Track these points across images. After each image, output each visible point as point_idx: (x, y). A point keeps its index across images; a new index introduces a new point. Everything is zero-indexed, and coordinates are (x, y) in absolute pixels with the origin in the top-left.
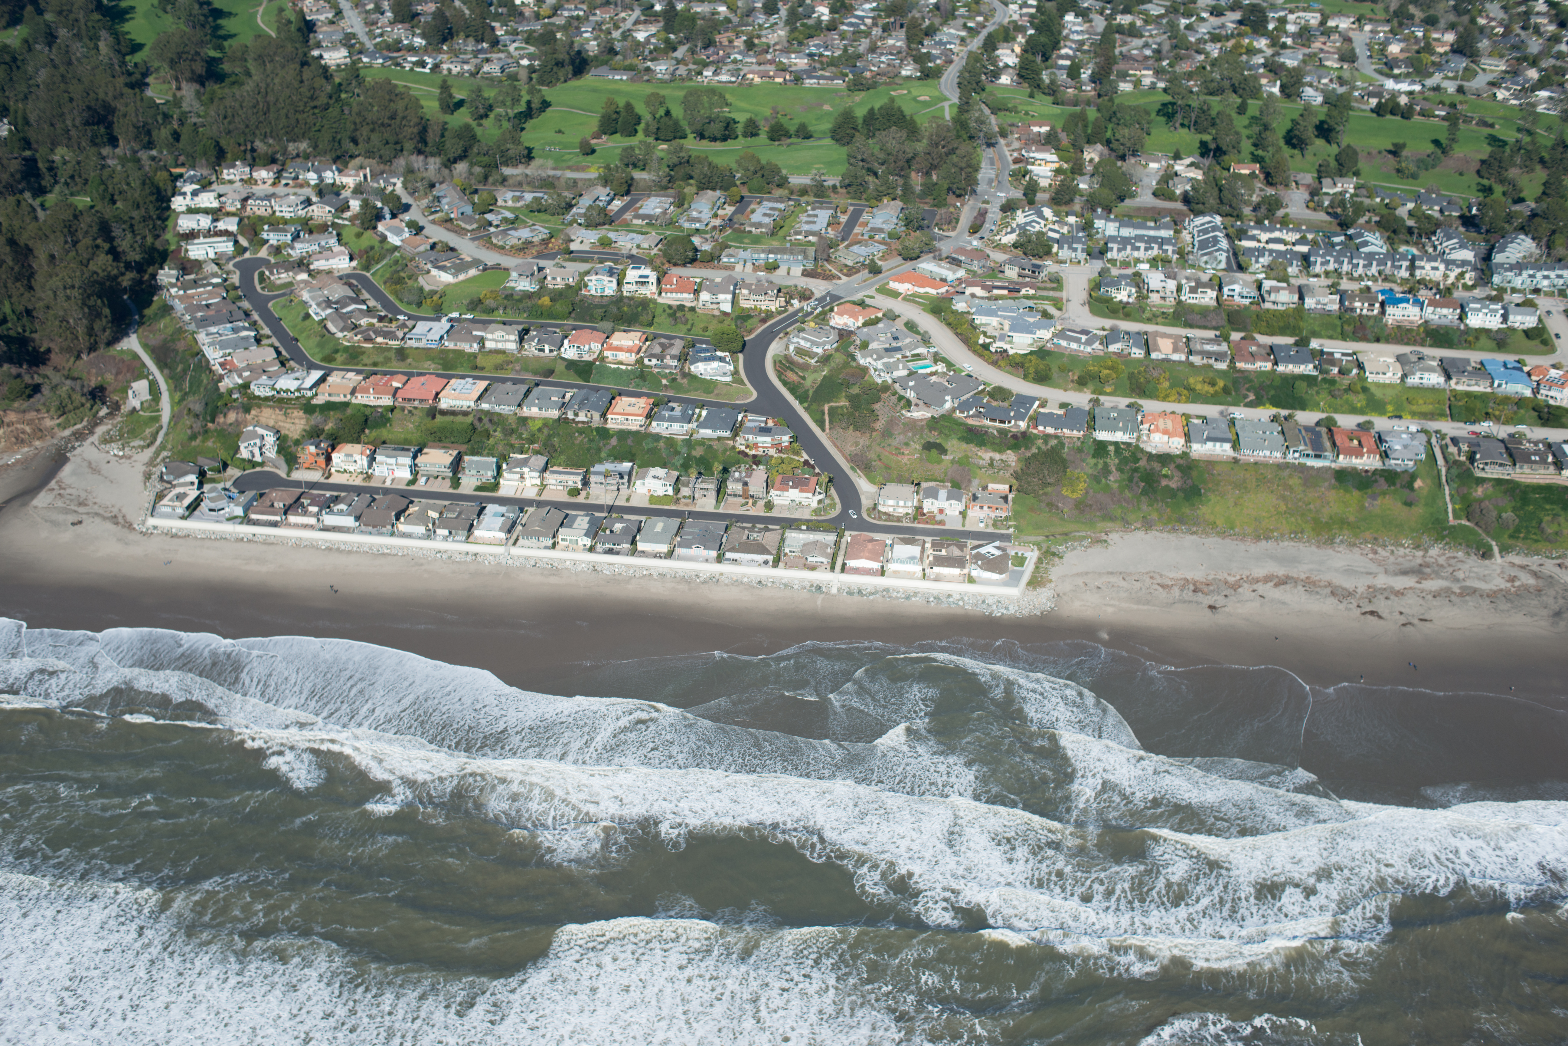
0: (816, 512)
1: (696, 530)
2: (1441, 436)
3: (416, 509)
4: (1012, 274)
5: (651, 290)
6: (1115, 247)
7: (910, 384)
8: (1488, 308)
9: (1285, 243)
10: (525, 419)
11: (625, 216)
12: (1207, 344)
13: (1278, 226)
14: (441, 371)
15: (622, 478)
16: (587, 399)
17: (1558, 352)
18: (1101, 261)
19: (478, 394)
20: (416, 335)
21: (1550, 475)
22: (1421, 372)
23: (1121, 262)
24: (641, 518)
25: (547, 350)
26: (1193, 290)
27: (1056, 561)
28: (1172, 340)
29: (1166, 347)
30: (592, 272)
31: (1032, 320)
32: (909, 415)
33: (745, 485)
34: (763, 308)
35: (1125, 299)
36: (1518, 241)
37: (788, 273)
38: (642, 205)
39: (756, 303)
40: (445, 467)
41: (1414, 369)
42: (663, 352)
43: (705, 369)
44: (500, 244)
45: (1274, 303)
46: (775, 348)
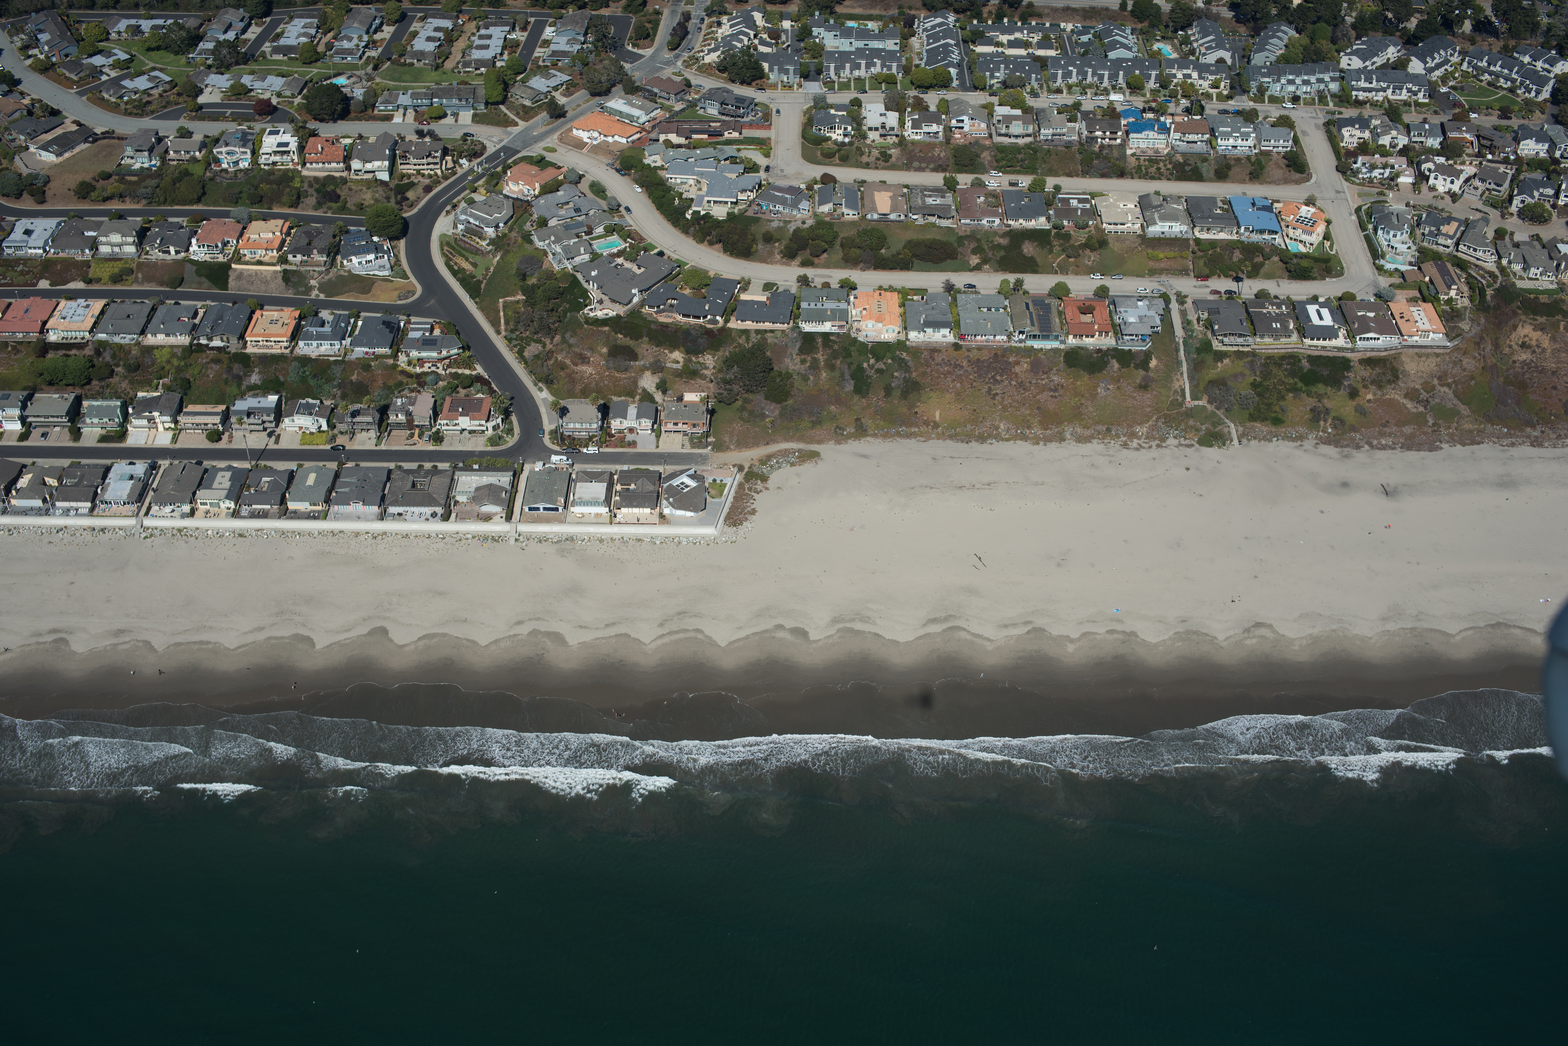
0: (493, 441)
1: (353, 479)
2: (1181, 299)
3: (30, 476)
4: (713, 111)
5: (293, 160)
6: (832, 66)
7: (593, 273)
8: (1239, 132)
9: (1026, 45)
10: (151, 349)
11: (263, 49)
12: (930, 196)
13: (1019, 24)
14: (49, 287)
15: (268, 415)
16: (221, 318)
17: (1313, 181)
18: (817, 84)
19: (93, 320)
20: (15, 241)
21: (1291, 343)
22: (1163, 218)
23: (839, 83)
24: (292, 465)
25: (173, 251)
26: (916, 125)
27: (759, 485)
28: (890, 194)
29: (883, 202)
30: (221, 142)
31: (733, 176)
32: (592, 314)
33: (409, 414)
34: (426, 172)
35: (840, 139)
36: (1279, 34)
37: (456, 121)
38: (283, 33)
39: (417, 167)
40: (62, 417)
41: (1156, 216)
42: (309, 244)
43: (360, 263)
44: (113, 100)
45: (1006, 135)
46: (441, 225)
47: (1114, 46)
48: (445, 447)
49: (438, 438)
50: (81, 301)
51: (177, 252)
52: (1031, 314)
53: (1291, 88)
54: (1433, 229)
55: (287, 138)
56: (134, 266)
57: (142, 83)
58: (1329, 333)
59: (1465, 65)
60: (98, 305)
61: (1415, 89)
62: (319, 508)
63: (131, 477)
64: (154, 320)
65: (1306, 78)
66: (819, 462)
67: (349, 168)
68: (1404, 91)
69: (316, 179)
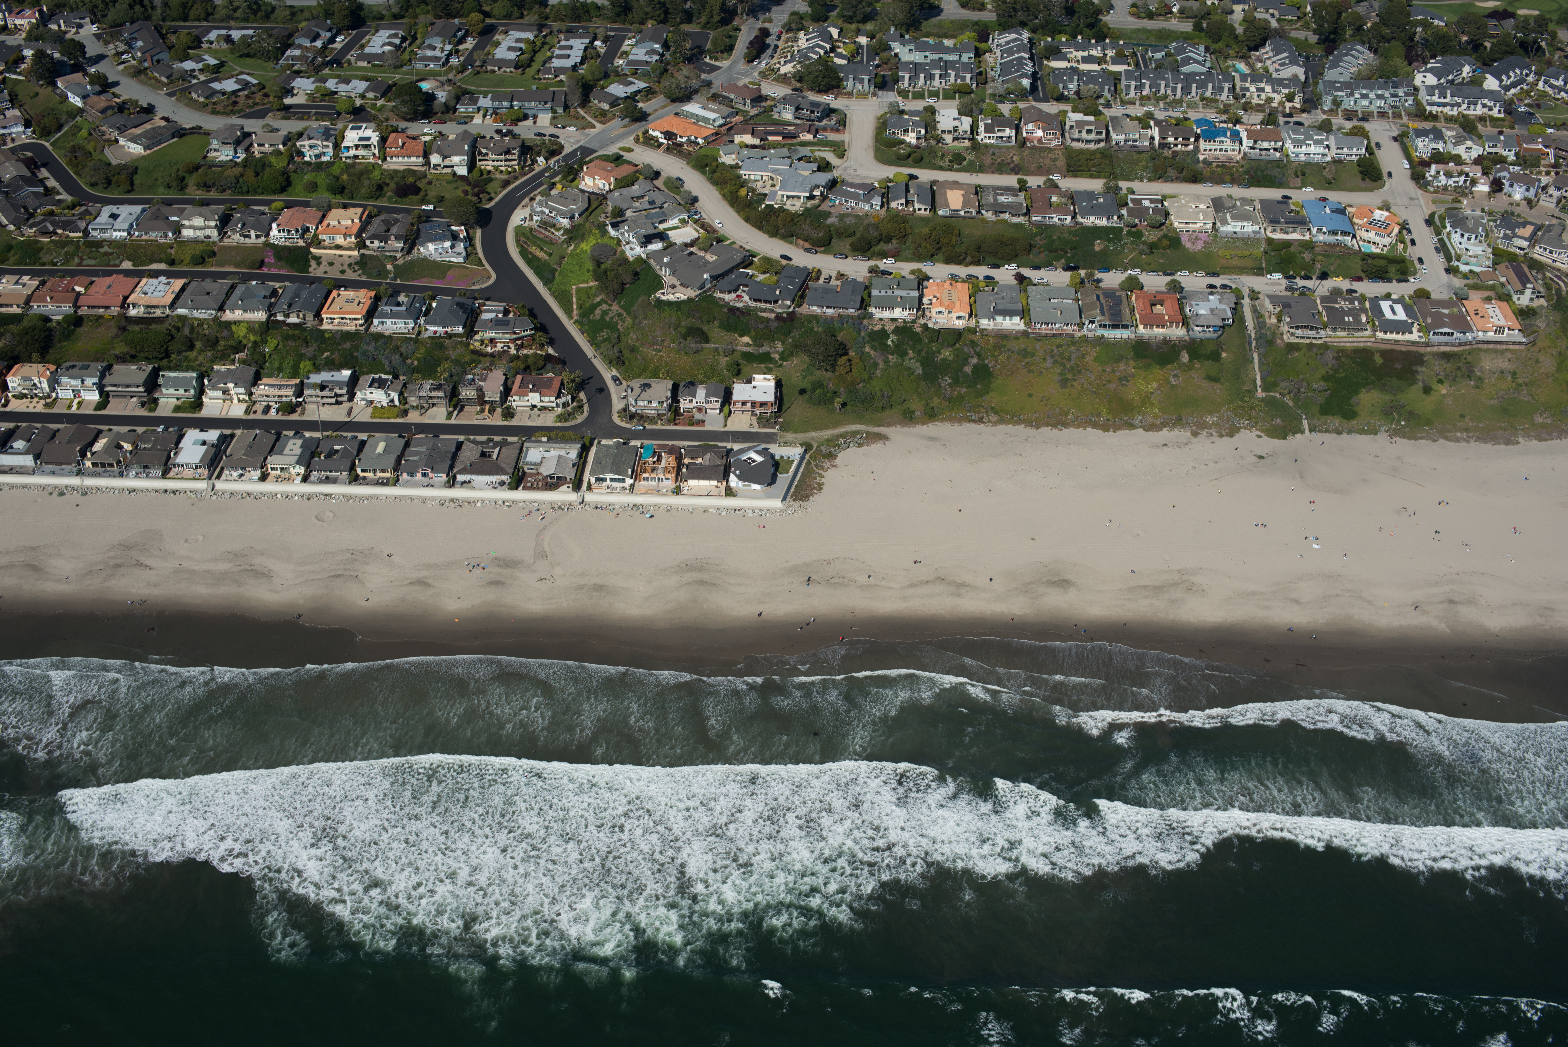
0: (562, 417)
1: (423, 449)
2: (1254, 295)
3: (105, 440)
4: (788, 115)
5: (374, 155)
6: (907, 76)
7: (666, 260)
8: (1312, 139)
9: (1099, 61)
10: (228, 324)
11: (349, 57)
12: (1002, 195)
13: (1093, 41)
14: (131, 268)
15: (341, 388)
16: (298, 296)
17: (1386, 188)
18: (891, 93)
19: (173, 296)
20: (100, 224)
21: (1364, 338)
22: (1235, 218)
23: (914, 93)
24: (363, 436)
25: (253, 237)
26: (989, 129)
27: (827, 464)
28: (962, 192)
29: (955, 200)
30: (305, 136)
31: (806, 173)
32: (664, 298)
33: (480, 390)
34: (503, 169)
35: (914, 142)
36: (1353, 52)
37: (535, 123)
38: (369, 42)
39: (495, 163)
40: (138, 386)
41: (1228, 216)
42: (388, 231)
43: (436, 250)
44: (202, 99)
45: (1078, 140)
46: (518, 218)
47: (1187, 61)
48: (514, 422)
49: (509, 413)
50: (163, 279)
51: (257, 237)
52: (1101, 305)
53: (1365, 102)
54: (1508, 232)
55: (369, 133)
56: (216, 249)
57: (229, 85)
58: (1402, 327)
59: (1541, 84)
60: (178, 284)
61: (1491, 104)
62: (388, 475)
63: (204, 443)
64: (233, 297)
65: (1380, 92)
66: (887, 443)
67: (427, 163)
68: (1479, 106)
69: (396, 171)
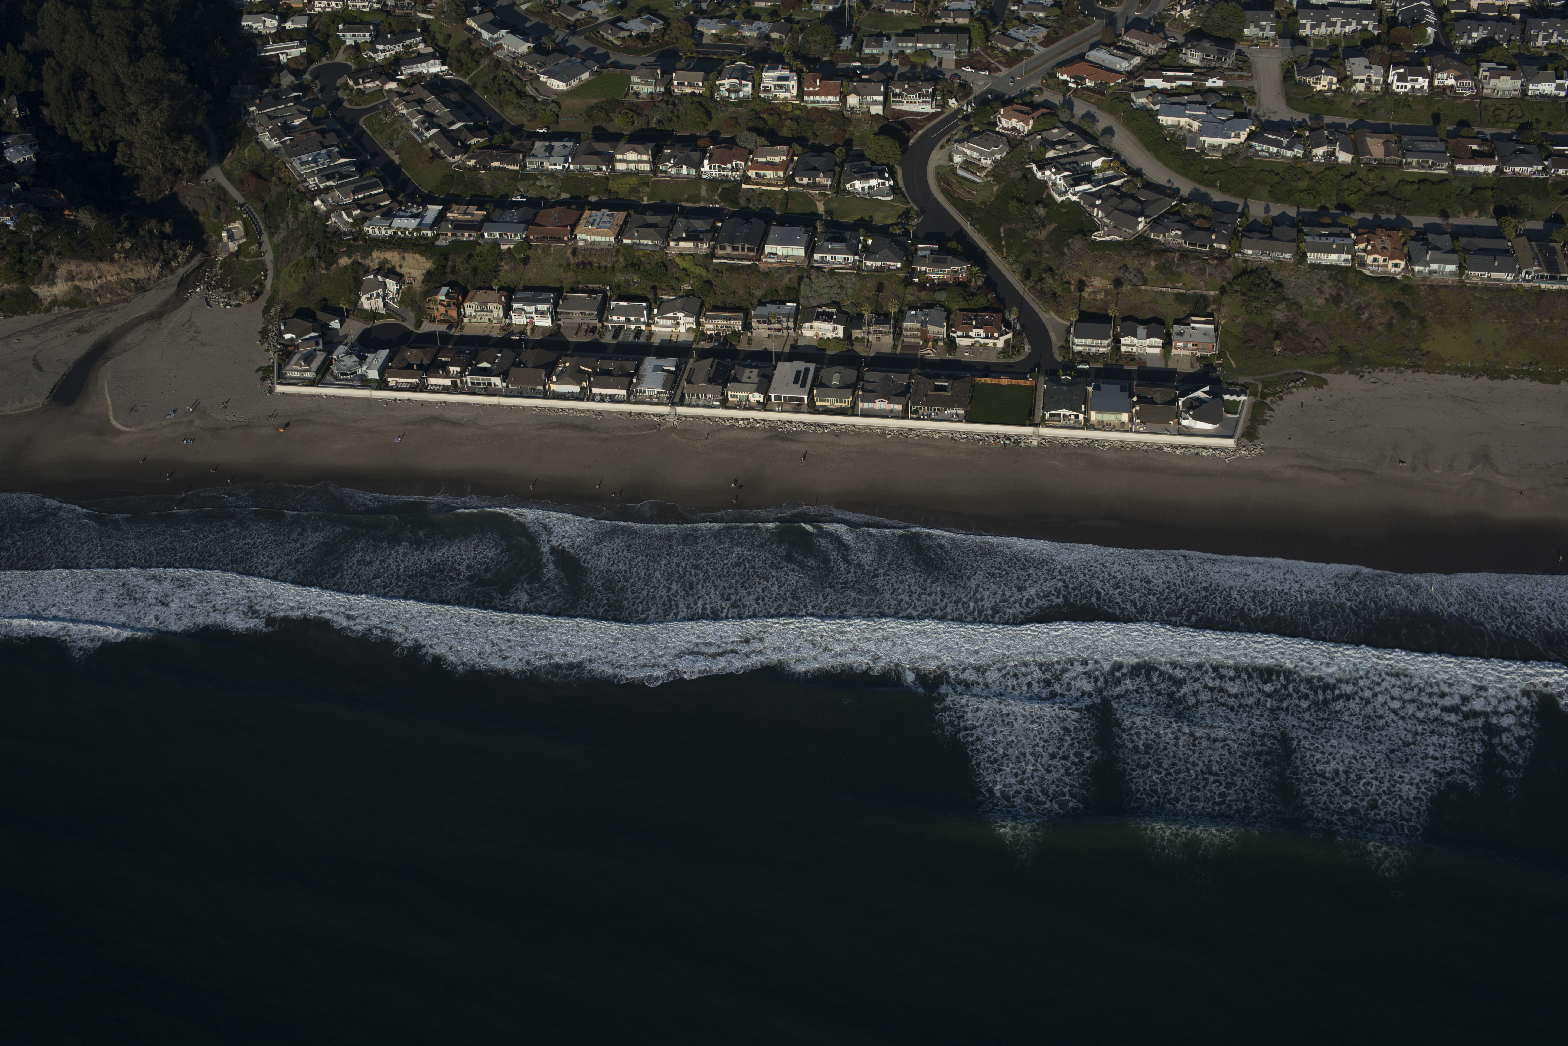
0: (1005, 354)
3: (567, 365)
4: (1194, 61)
6: (1308, 24)
7: (1097, 202)
9: (1499, 9)
12: (1422, 144)
15: (787, 320)
20: (536, 157)
23: (1315, 40)
26: (1402, 78)
28: (1383, 141)
30: (723, 75)
32: (1100, 239)
33: (924, 325)
35: (1325, 89)
37: (940, 65)
45: (1493, 90)
46: (936, 158)
48: (958, 357)
49: (952, 348)
50: (606, 211)
52: (1537, 255)
55: (785, 74)
56: (648, 182)
57: (636, 25)
60: (620, 216)
62: (847, 405)
63: (663, 370)
64: (676, 229)
66: (1326, 387)
67: (844, 103)
69: (814, 110)
